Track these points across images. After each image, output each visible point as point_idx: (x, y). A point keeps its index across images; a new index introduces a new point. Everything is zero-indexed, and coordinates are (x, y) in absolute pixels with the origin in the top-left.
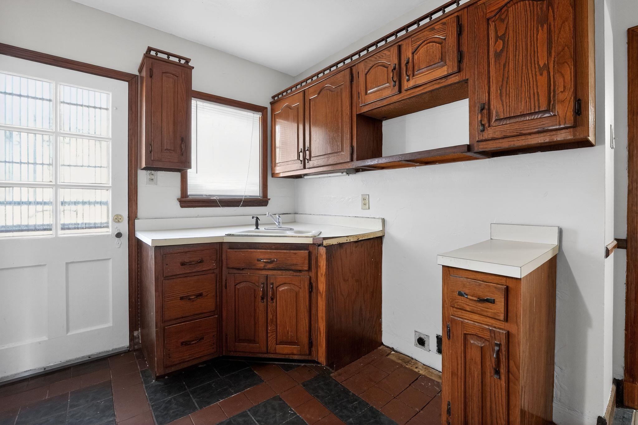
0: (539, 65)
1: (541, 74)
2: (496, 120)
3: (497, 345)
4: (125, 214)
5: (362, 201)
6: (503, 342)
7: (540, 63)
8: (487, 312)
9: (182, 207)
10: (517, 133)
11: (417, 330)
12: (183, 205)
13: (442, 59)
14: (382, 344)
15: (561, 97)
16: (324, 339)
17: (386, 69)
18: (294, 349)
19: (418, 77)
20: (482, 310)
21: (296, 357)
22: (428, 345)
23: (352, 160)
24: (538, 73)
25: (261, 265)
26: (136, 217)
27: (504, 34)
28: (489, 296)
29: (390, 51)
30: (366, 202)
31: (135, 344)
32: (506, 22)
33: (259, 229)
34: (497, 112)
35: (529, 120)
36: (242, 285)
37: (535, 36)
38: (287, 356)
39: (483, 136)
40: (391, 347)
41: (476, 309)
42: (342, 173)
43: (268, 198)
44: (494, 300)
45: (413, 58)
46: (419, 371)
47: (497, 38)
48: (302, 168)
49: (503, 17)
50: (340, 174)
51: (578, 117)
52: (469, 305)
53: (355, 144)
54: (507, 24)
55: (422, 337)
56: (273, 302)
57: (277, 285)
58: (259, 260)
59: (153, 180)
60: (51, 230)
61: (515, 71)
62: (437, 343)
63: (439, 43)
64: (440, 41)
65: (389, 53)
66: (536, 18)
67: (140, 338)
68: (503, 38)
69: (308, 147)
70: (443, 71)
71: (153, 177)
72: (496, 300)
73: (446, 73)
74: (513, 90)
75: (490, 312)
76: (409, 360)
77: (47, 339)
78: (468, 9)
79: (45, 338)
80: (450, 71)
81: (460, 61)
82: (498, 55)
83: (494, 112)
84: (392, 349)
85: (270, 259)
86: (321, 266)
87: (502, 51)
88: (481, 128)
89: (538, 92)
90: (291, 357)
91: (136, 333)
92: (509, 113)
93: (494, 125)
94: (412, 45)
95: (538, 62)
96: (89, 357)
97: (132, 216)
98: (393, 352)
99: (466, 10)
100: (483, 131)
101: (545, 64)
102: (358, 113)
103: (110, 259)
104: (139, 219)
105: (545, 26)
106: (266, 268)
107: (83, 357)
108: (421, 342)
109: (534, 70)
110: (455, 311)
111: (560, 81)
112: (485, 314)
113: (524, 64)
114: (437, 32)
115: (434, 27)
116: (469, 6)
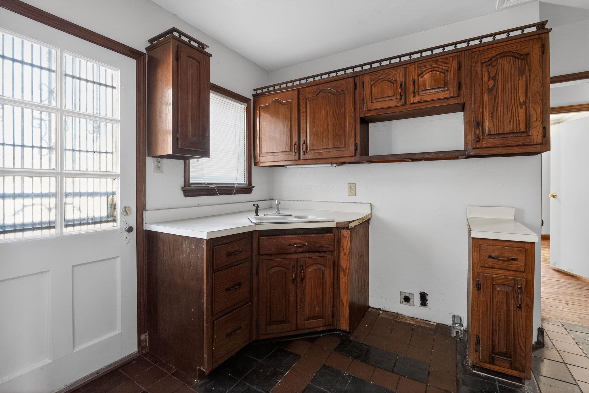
0: (520, 102)
1: (521, 108)
2: (488, 135)
3: (519, 288)
4: (133, 206)
5: (348, 189)
6: (524, 286)
7: (520, 100)
8: (511, 267)
9: (185, 196)
10: (504, 145)
11: (402, 291)
12: (187, 194)
13: (445, 85)
14: (370, 307)
15: (535, 124)
16: (348, 309)
17: (393, 84)
18: (320, 322)
19: (424, 95)
20: (508, 266)
21: (321, 329)
22: (413, 301)
23: (355, 155)
24: (519, 107)
25: (293, 249)
26: (144, 209)
27: (495, 76)
28: (514, 256)
29: (396, 71)
30: (352, 190)
31: (142, 349)
32: (496, 67)
33: (259, 216)
34: (489, 129)
35: (512, 137)
36: (273, 270)
37: (517, 82)
38: (313, 330)
39: (478, 145)
40: (377, 308)
41: (503, 266)
42: (332, 164)
43: (252, 185)
44: (517, 258)
45: (418, 80)
46: (410, 322)
47: (489, 78)
48: (297, 158)
49: (494, 64)
50: (330, 165)
51: (544, 138)
52: (497, 264)
53: (358, 142)
54: (497, 70)
55: (408, 295)
56: (303, 283)
57: (306, 267)
58: (290, 245)
59: (159, 168)
60: (54, 227)
61: (503, 102)
62: (421, 298)
63: (442, 73)
64: (443, 71)
65: (395, 72)
66: (517, 70)
67: (147, 340)
68: (494, 78)
69: (305, 141)
70: (446, 94)
71: (159, 165)
72: (519, 258)
73: (448, 96)
74: (501, 116)
75: (514, 267)
76: (397, 316)
77: (51, 361)
78: (465, 52)
79: (49, 361)
80: (452, 95)
81: (460, 88)
82: (490, 90)
83: (487, 128)
84: (379, 309)
85: (301, 243)
86: (345, 247)
87: (494, 86)
88: (477, 139)
89: (519, 120)
90: (316, 330)
91: (143, 337)
92: (499, 131)
93: (487, 138)
94: (417, 69)
95: (519, 100)
96: (98, 373)
97: (141, 208)
98: (381, 312)
99: (463, 53)
100: (478, 141)
101: (524, 101)
102: (361, 116)
103: (118, 257)
104: (146, 211)
105: (524, 76)
106: (297, 251)
107: (92, 374)
108: (407, 299)
109: (516, 104)
110: (484, 269)
111: (533, 113)
112: (510, 268)
113: (509, 99)
114: (441, 64)
115: (439, 60)
116: (466, 50)
